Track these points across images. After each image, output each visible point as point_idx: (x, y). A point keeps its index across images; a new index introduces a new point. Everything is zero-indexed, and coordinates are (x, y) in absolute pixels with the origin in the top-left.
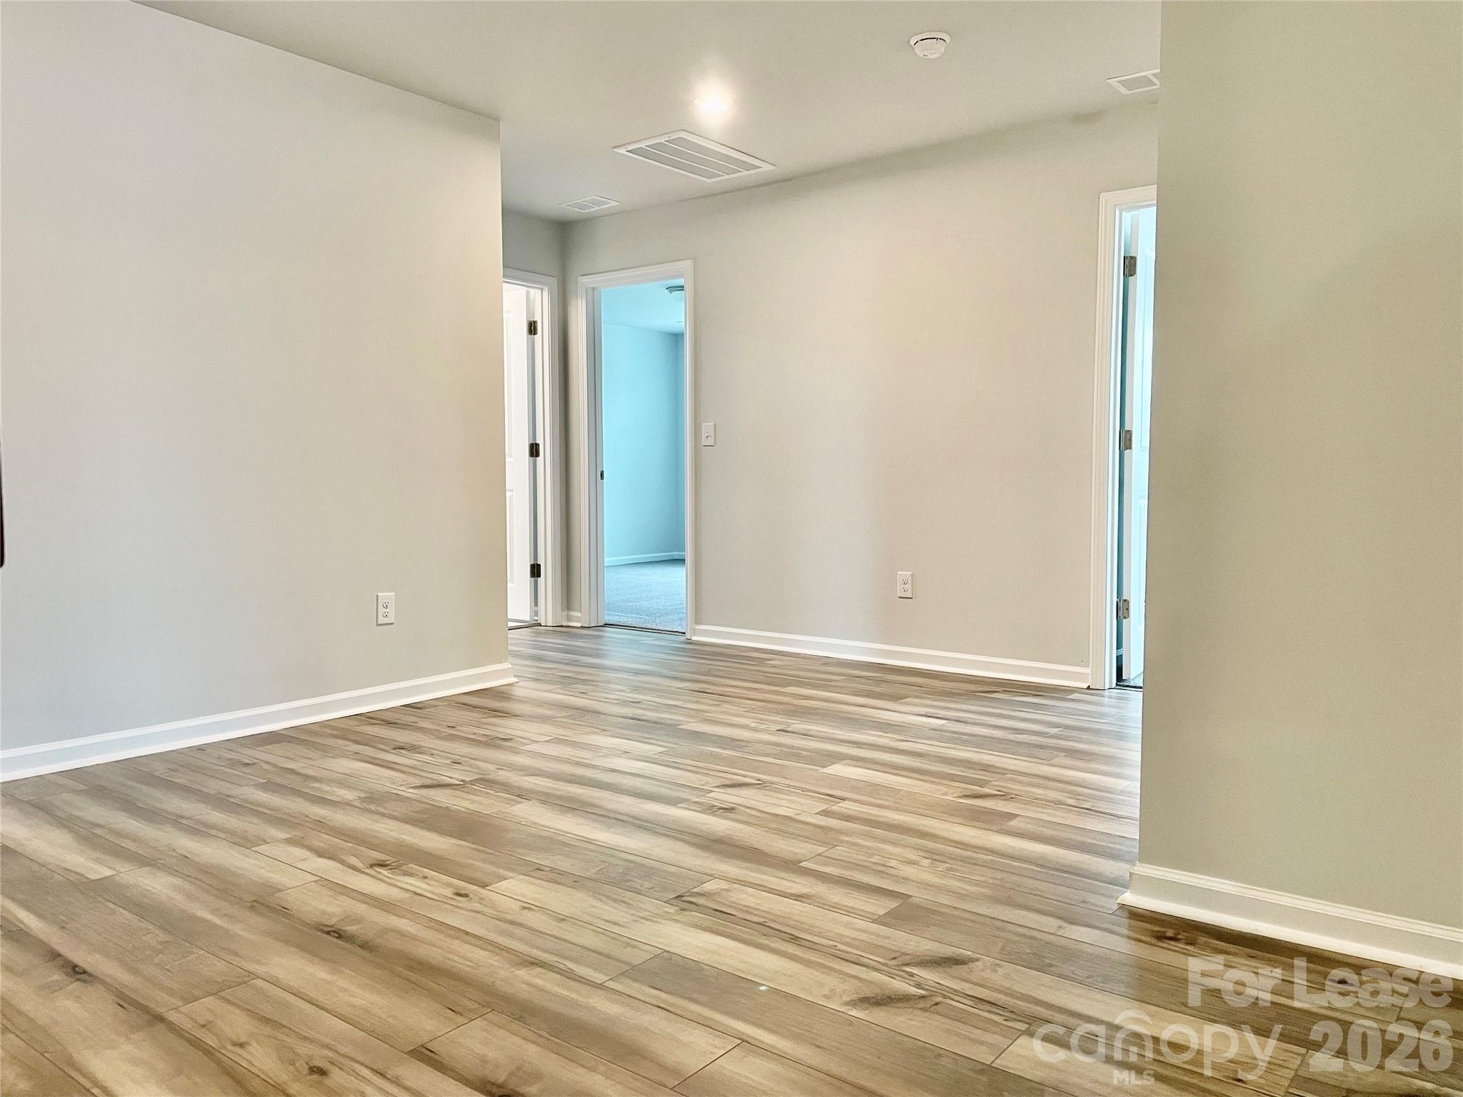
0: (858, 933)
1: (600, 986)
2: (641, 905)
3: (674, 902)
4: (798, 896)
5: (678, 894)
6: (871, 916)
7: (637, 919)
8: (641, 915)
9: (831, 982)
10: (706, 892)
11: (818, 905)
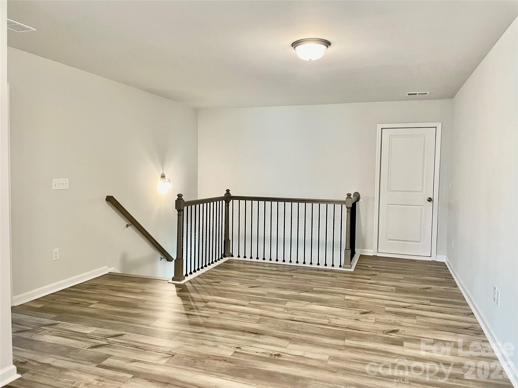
0: (118, 351)
1: (182, 331)
2: (183, 352)
3: (174, 354)
4: (135, 361)
5: (173, 357)
6: (113, 357)
7: (182, 347)
8: (182, 348)
9: (129, 338)
10: (165, 358)
11: (128, 359)
